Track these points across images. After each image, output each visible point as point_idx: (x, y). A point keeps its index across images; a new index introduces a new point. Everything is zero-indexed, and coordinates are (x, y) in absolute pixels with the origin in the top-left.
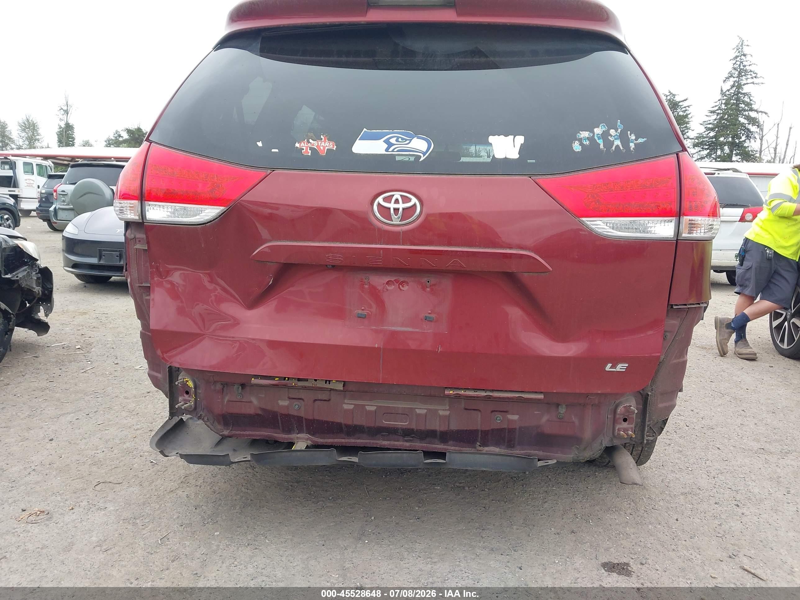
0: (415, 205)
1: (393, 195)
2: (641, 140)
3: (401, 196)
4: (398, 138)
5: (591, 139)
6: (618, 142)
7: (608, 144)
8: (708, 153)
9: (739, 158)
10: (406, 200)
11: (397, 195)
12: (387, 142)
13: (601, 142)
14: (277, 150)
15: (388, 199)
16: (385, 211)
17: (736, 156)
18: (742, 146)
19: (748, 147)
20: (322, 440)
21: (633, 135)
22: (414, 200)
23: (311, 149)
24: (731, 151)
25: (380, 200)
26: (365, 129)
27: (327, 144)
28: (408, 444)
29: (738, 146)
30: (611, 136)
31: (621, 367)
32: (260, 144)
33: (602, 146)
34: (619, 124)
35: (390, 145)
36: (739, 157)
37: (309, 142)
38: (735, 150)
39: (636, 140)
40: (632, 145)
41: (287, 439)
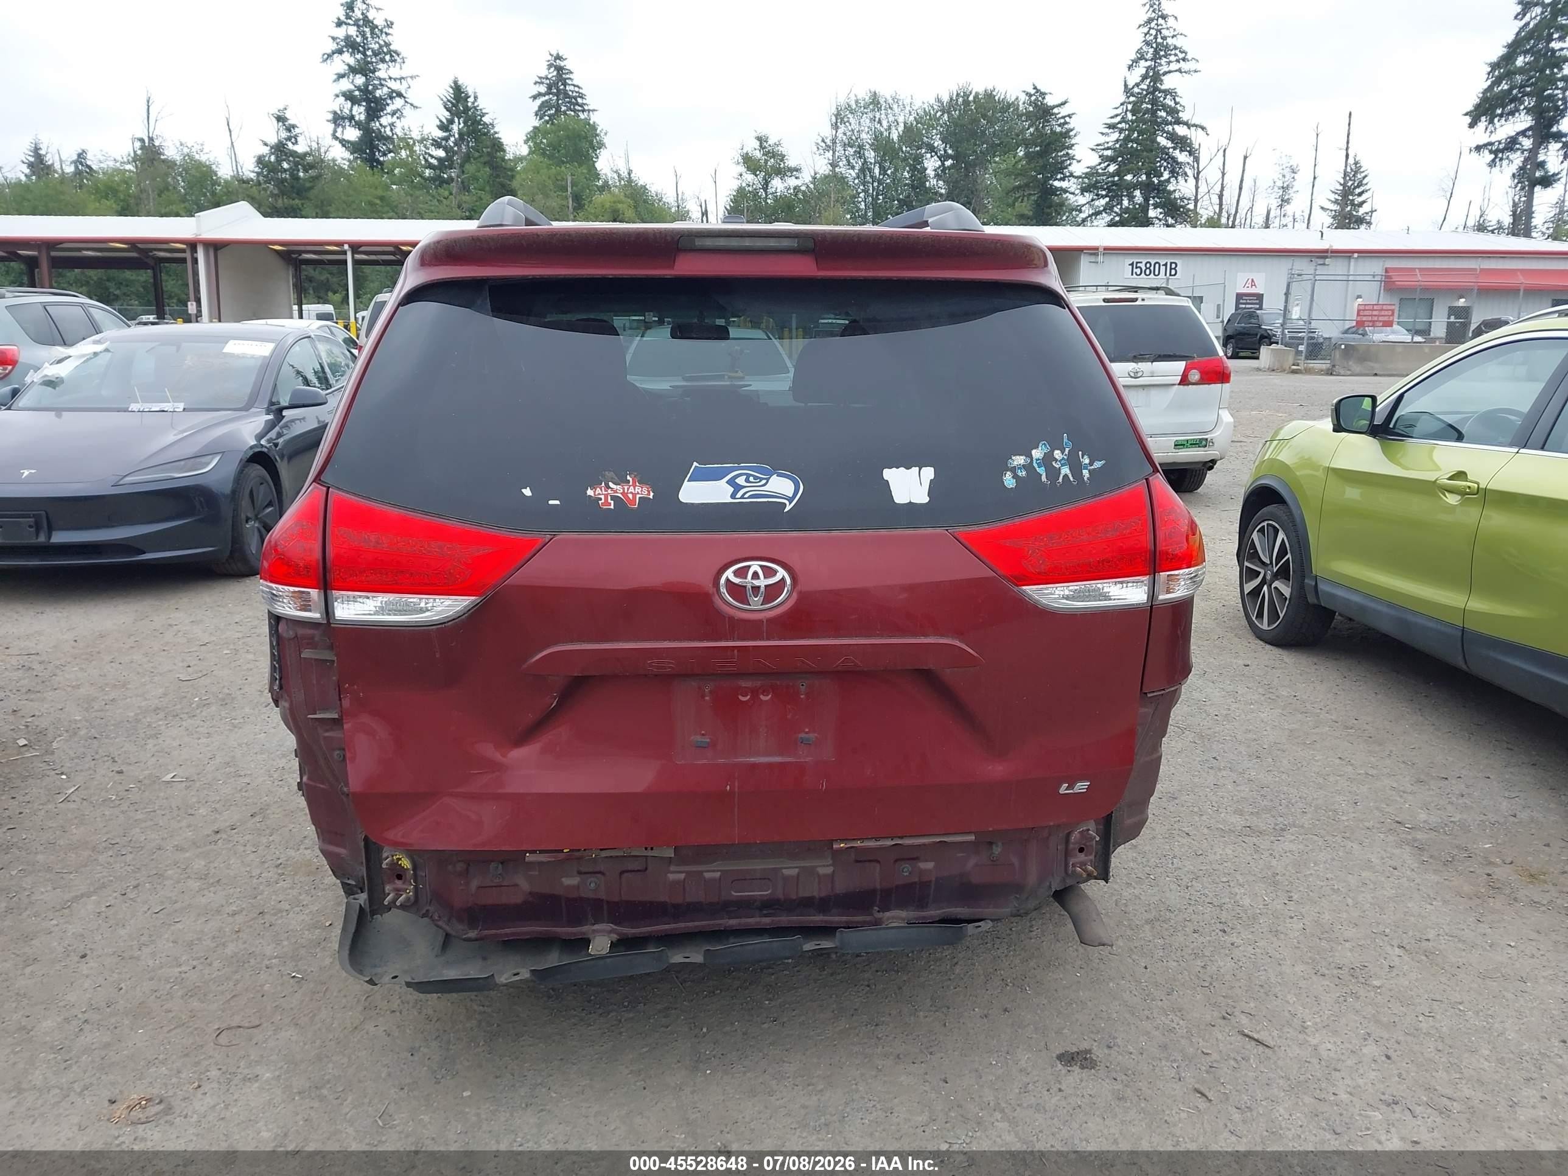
0: (783, 579)
1: (749, 567)
2: (1098, 464)
3: (761, 566)
4: (748, 476)
5: (1028, 467)
6: (1065, 470)
7: (1053, 473)
8: (1107, 203)
9: (1161, 213)
10: (769, 572)
11: (755, 566)
12: (732, 482)
13: (1041, 471)
14: (557, 502)
15: (742, 573)
16: (737, 591)
17: (1155, 208)
18: (1165, 190)
19: (1175, 191)
20: (634, 931)
21: (1085, 457)
22: (781, 573)
23: (613, 498)
24: (1146, 200)
25: (729, 574)
26: (695, 464)
27: (638, 489)
28: (767, 920)
29: (1158, 190)
30: (1056, 460)
31: (1081, 787)
32: (527, 492)
33: (1044, 478)
34: (1065, 440)
35: (737, 488)
36: (1159, 210)
37: (608, 487)
38: (1153, 198)
39: (1091, 464)
40: (1086, 473)
41: (575, 934)
